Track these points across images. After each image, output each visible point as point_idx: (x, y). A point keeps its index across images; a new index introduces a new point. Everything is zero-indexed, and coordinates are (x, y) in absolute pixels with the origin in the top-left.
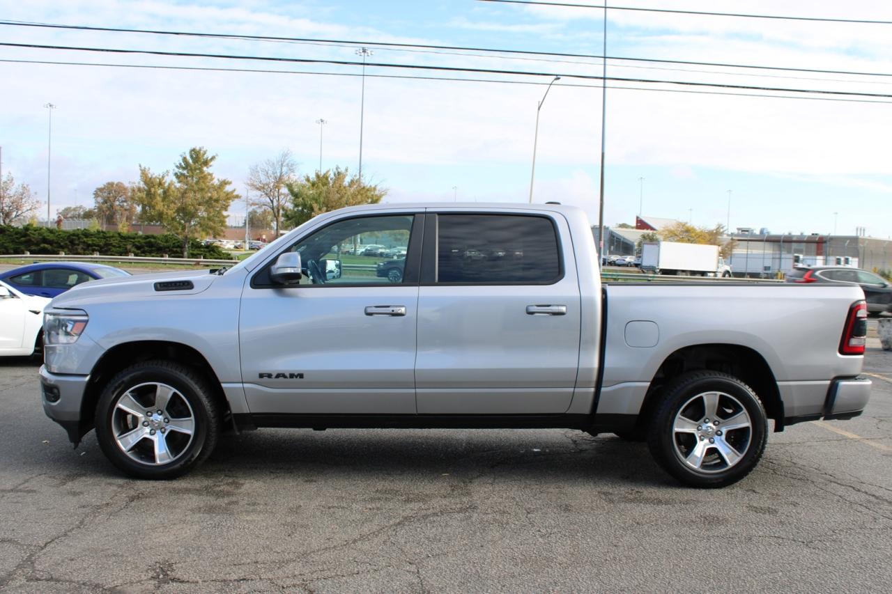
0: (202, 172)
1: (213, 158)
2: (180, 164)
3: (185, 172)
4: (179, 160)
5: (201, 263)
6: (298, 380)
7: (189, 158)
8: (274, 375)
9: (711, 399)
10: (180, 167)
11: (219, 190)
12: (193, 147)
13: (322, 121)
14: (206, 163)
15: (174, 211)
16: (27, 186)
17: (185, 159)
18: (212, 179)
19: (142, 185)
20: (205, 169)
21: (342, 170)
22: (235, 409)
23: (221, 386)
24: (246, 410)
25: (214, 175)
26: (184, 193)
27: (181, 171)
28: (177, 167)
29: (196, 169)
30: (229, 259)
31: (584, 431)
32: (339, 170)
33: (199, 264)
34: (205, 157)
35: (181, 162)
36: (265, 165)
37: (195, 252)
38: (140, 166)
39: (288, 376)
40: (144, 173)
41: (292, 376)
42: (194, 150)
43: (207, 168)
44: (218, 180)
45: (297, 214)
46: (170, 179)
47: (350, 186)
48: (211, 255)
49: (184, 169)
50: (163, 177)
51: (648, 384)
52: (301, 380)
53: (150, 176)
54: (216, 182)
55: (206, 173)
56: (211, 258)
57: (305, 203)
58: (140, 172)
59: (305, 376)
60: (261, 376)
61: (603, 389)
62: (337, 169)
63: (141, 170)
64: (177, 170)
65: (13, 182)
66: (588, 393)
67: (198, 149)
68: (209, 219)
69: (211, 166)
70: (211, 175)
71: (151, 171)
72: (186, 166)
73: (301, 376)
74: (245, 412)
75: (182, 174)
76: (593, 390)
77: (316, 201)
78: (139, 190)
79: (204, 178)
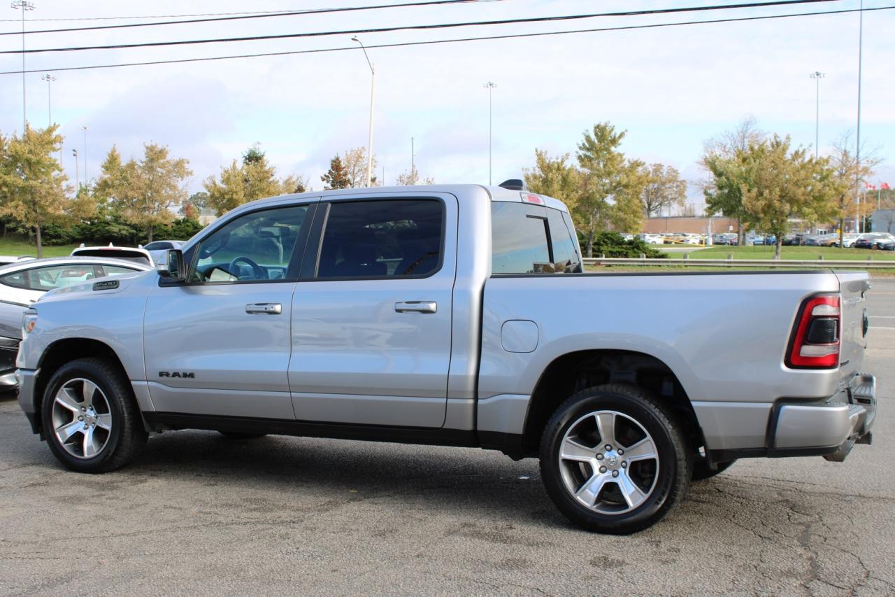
0: (610, 152)
1: (622, 135)
2: (584, 144)
3: (588, 154)
4: (582, 140)
5: (602, 263)
6: (190, 379)
7: (593, 137)
8: (171, 374)
9: (604, 420)
10: (583, 148)
11: (630, 173)
12: (597, 123)
13: (818, 74)
14: (614, 142)
15: (575, 200)
16: (433, 179)
17: (588, 139)
18: (622, 161)
19: (538, 172)
20: (613, 149)
21: (782, 139)
22: (143, 408)
23: (130, 383)
24: (153, 409)
25: (624, 157)
26: (587, 180)
27: (584, 152)
28: (580, 148)
29: (601, 150)
30: (656, 257)
31: (505, 453)
32: (778, 140)
33: (599, 264)
34: (613, 133)
35: (585, 142)
36: (722, 138)
37: (614, 250)
38: (536, 151)
39: (181, 374)
40: (540, 157)
41: (185, 375)
42: (597, 127)
43: (615, 147)
44: (629, 161)
45: (721, 199)
46: (572, 163)
47: (793, 160)
48: (635, 252)
49: (588, 150)
50: (562, 162)
51: (528, 398)
52: (193, 379)
53: (547, 161)
54: (626, 164)
55: (616, 153)
56: (634, 257)
57: (730, 184)
58: (536, 158)
59: (196, 375)
60: (161, 374)
61: (480, 402)
62: (775, 138)
63: (538, 155)
64: (582, 153)
65: (418, 175)
66: (466, 405)
67: (602, 124)
68: (620, 209)
69: (619, 144)
70: (621, 155)
71: (548, 156)
72: (590, 147)
73: (192, 375)
74: (151, 410)
75: (586, 156)
76: (471, 402)
77: (746, 180)
78: (535, 177)
79: (612, 158)
